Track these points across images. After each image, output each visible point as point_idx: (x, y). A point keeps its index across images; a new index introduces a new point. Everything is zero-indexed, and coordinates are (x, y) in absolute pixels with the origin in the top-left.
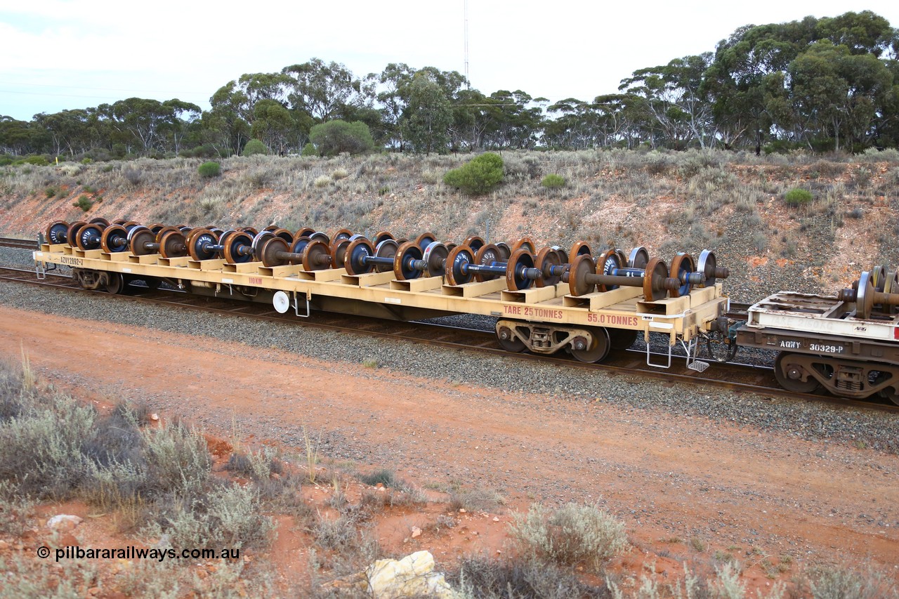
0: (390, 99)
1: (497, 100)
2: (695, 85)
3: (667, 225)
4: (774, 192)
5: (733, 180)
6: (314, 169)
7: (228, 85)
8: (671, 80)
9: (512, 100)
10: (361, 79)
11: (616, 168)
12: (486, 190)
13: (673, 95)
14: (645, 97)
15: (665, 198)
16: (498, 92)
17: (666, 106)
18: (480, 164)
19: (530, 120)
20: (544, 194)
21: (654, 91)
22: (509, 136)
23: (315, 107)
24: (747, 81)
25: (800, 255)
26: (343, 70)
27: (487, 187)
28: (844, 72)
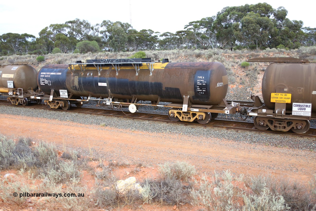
0: (104, 33)
1: (142, 33)
2: (210, 27)
4: (237, 63)
5: (223, 59)
6: (79, 58)
7: (45, 28)
8: (202, 25)
9: (147, 33)
10: (94, 26)
11: (184, 56)
13: (203, 30)
14: (193, 31)
16: (142, 30)
17: (200, 34)
18: (138, 55)
19: (154, 39)
21: (196, 29)
22: (147, 45)
23: (77, 36)
24: (227, 26)
25: (246, 84)
26: (87, 23)
28: (258, 22)
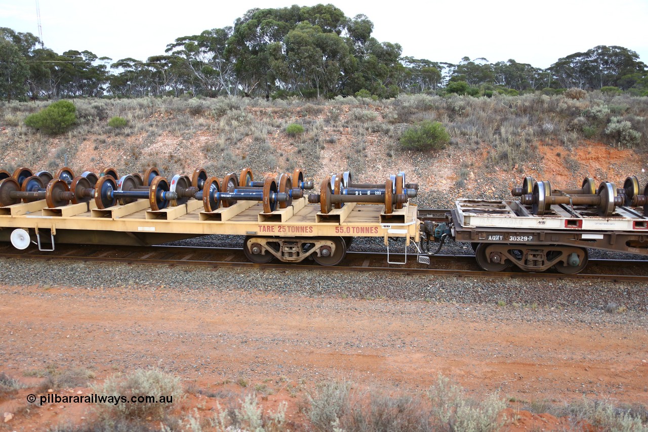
1: (69, 58)
2: (221, 50)
3: (206, 153)
4: (278, 127)
5: (250, 119)
8: (203, 45)
9: (82, 58)
11: (166, 111)
12: (62, 130)
13: (206, 57)
14: (186, 58)
15: (203, 133)
16: (69, 51)
17: (201, 65)
19: (97, 74)
20: (111, 132)
21: (192, 53)
22: (81, 87)
24: (257, 48)
27: (63, 128)
28: (319, 44)
